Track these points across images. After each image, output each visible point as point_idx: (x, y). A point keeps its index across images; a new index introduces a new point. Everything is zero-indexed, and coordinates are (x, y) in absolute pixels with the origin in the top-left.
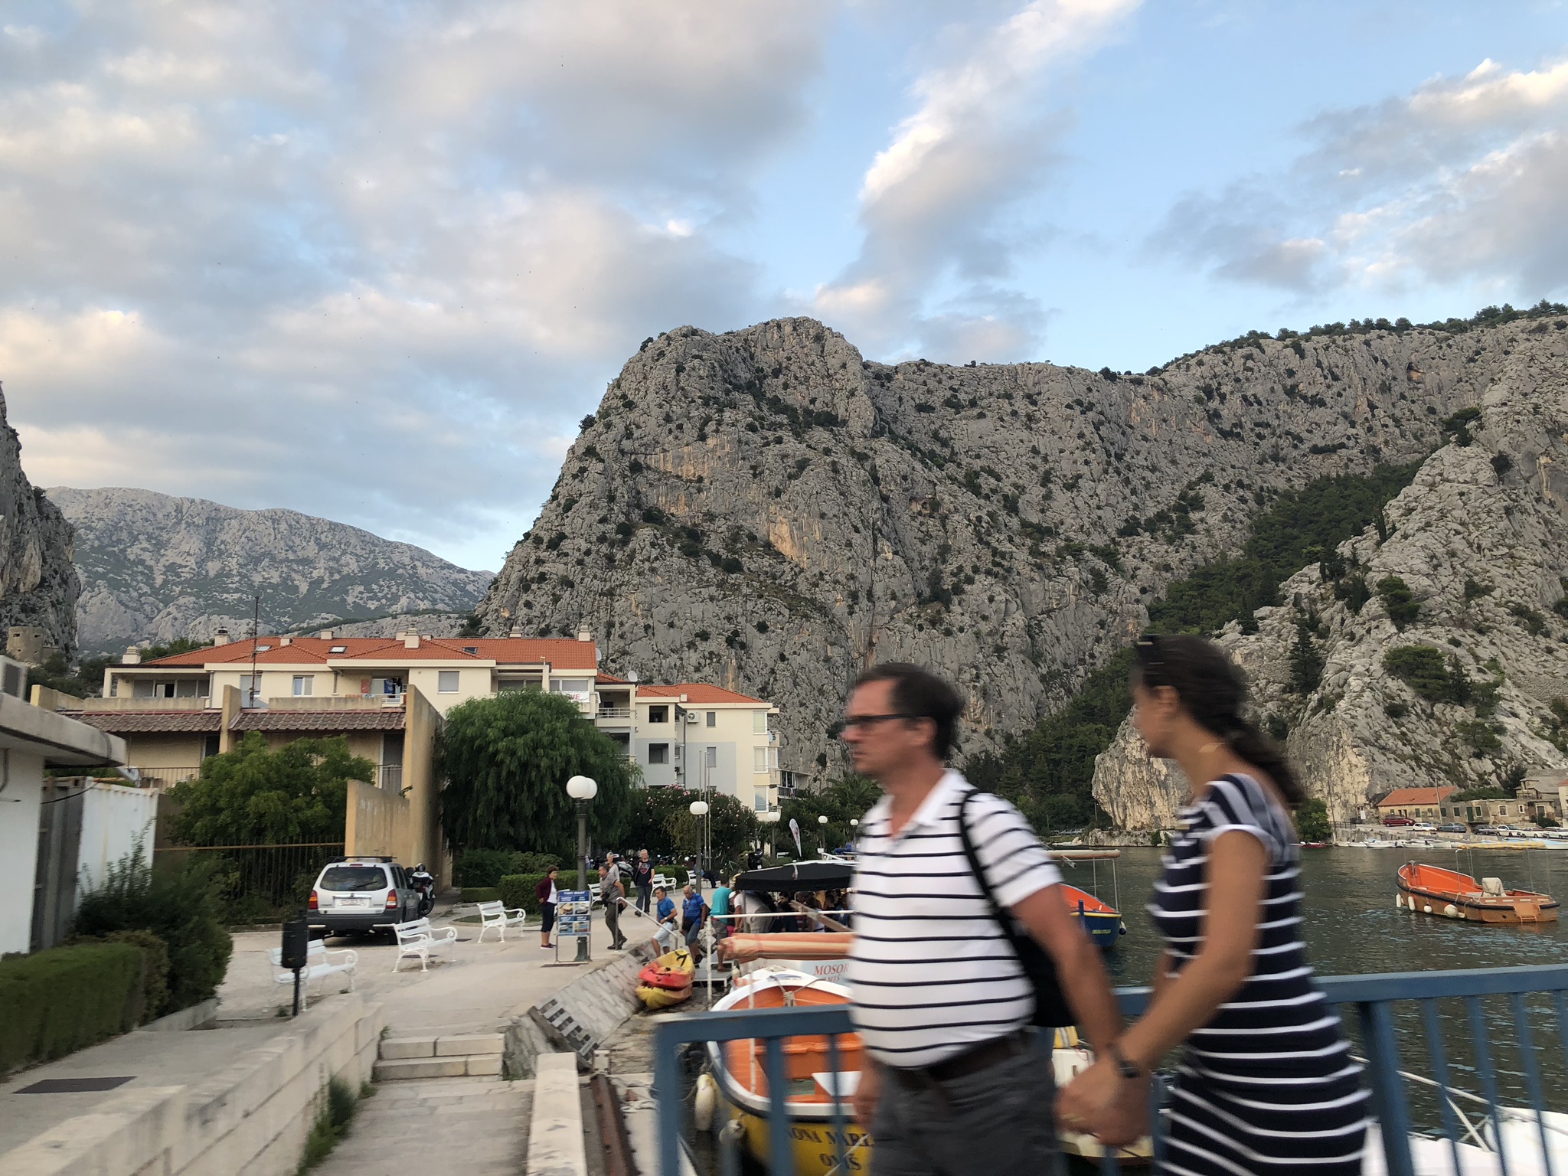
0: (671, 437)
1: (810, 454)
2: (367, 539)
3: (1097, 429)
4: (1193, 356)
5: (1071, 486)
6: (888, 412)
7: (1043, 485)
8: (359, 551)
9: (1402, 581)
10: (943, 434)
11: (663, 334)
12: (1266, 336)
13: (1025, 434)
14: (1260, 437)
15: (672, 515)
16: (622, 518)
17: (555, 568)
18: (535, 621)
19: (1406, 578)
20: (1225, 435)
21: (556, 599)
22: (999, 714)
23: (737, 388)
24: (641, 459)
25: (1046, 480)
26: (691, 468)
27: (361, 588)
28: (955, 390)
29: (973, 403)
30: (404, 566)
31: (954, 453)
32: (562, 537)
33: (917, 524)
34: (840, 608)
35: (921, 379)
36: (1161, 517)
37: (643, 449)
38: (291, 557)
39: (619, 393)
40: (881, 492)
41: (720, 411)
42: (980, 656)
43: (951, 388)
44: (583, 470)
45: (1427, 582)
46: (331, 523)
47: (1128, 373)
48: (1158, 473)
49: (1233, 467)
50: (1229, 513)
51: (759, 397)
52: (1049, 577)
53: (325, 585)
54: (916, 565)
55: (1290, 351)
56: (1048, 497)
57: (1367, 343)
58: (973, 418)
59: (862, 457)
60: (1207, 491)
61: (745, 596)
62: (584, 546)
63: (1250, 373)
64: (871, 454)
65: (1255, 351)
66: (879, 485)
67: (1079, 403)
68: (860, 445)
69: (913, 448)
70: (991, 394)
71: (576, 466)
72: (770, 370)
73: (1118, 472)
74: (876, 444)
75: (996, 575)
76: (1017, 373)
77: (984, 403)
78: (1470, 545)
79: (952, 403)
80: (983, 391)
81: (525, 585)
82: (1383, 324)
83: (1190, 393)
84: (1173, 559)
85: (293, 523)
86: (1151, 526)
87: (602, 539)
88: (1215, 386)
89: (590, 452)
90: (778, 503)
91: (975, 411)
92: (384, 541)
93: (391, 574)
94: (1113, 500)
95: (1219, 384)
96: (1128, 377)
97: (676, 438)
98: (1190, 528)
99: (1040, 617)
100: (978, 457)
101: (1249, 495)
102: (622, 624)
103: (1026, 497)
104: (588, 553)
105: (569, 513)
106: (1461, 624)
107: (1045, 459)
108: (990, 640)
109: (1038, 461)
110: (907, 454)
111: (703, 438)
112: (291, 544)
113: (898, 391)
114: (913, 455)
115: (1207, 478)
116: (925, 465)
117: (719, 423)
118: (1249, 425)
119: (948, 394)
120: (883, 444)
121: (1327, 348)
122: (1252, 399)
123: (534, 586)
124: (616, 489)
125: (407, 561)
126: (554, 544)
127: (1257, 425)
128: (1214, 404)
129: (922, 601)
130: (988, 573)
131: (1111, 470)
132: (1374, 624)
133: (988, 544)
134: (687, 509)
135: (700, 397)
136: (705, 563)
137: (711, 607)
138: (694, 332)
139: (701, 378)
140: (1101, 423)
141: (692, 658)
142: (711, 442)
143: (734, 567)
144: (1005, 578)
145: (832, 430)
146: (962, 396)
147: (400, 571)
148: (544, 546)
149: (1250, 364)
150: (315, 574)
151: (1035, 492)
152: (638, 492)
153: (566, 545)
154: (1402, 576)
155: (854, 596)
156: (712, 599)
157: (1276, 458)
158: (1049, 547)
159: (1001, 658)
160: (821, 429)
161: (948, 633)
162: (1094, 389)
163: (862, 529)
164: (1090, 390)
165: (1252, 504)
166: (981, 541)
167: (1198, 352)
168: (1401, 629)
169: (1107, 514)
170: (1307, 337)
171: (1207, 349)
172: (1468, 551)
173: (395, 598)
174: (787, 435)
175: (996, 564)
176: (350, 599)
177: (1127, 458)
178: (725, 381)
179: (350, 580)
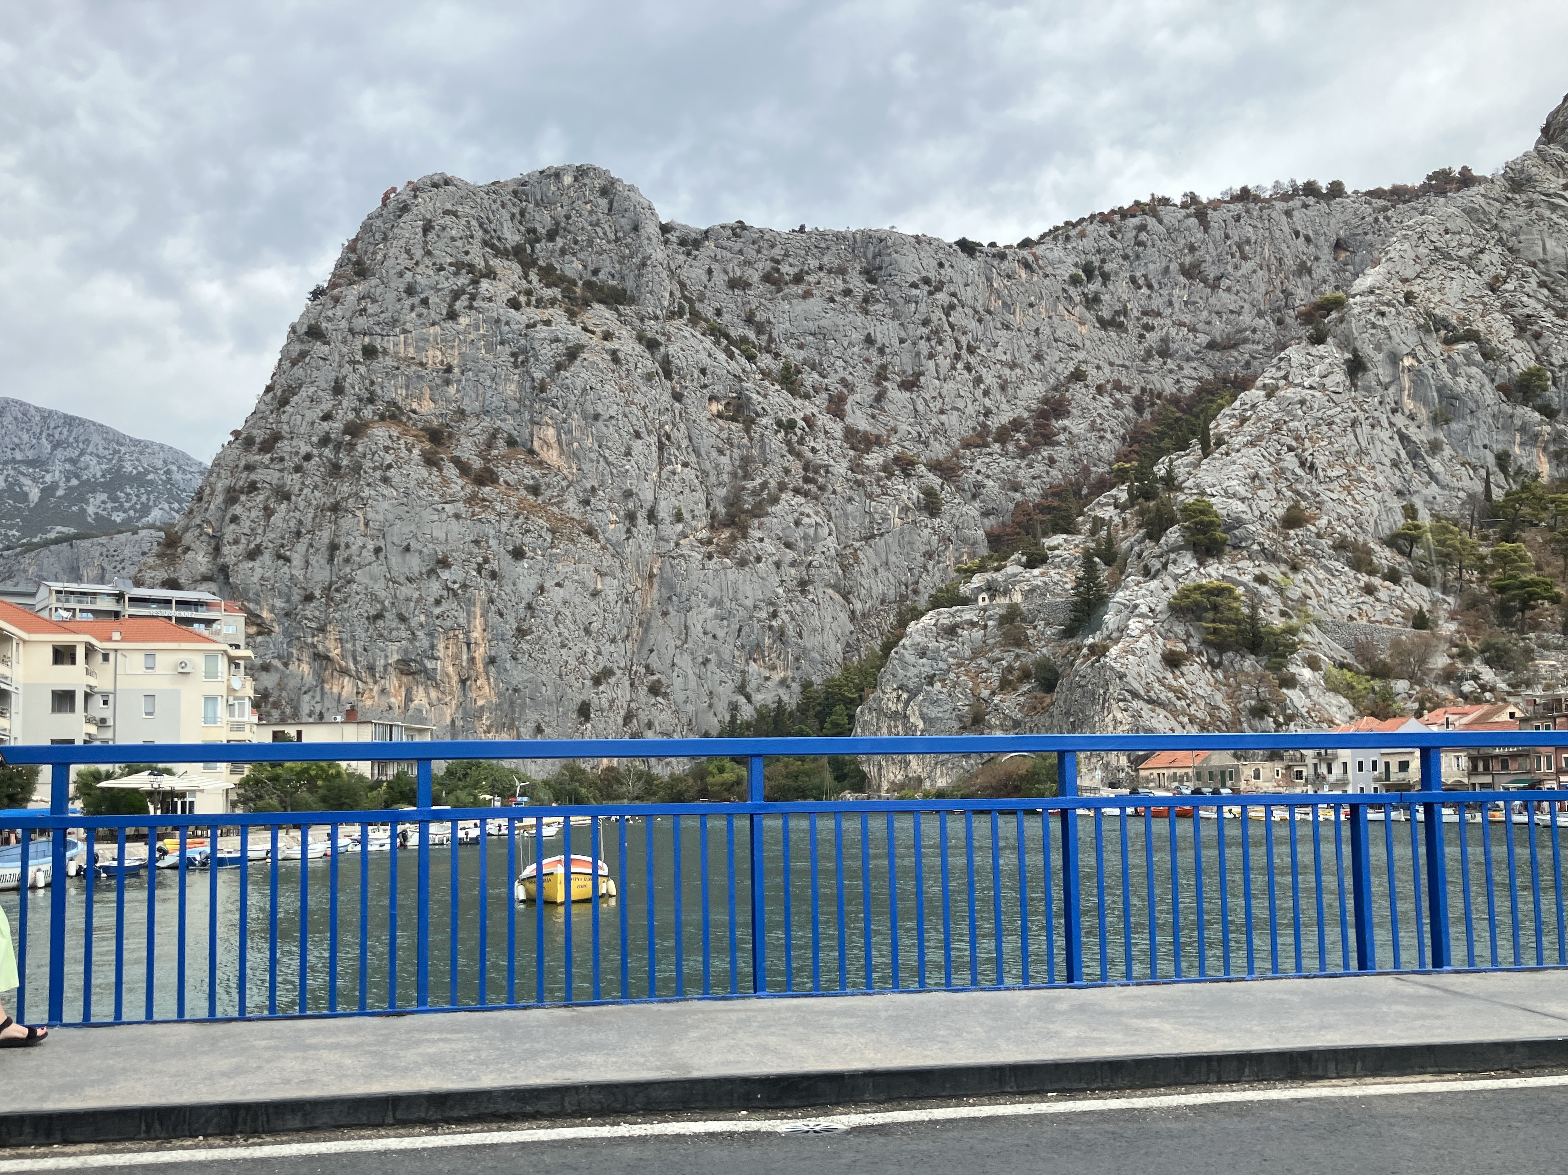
0: (413, 314)
1: (585, 338)
2: (111, 437)
3: (948, 315)
4: (1074, 226)
5: (910, 384)
6: (694, 289)
7: (878, 384)
8: (101, 452)
9: (1211, 506)
10: (760, 316)
11: (410, 183)
12: (1165, 201)
13: (860, 319)
14: (1149, 328)
15: (414, 412)
16: (351, 416)
17: (268, 476)
18: (243, 540)
19: (1218, 504)
20: (1104, 324)
21: (268, 512)
22: (797, 659)
23: (499, 253)
24: (378, 342)
25: (881, 376)
26: (438, 353)
27: (104, 497)
28: (778, 262)
29: (798, 279)
30: (156, 470)
31: (771, 340)
32: (276, 437)
33: (714, 429)
34: (614, 530)
35: (737, 246)
36: (1017, 424)
37: (377, 329)
38: (19, 456)
39: (354, 257)
40: (673, 388)
41: (475, 282)
42: (780, 591)
43: (773, 260)
44: (303, 355)
45: (1241, 506)
46: (66, 416)
47: (993, 245)
48: (1018, 371)
49: (1111, 364)
50: (1099, 421)
51: (527, 263)
52: (870, 496)
53: (60, 493)
54: (713, 479)
55: (1193, 221)
56: (879, 397)
57: (1288, 213)
58: (798, 296)
59: (652, 345)
60: (1078, 393)
61: (499, 514)
62: (305, 449)
63: (1141, 249)
64: (662, 339)
65: (1151, 222)
66: (671, 380)
67: (926, 281)
68: (652, 328)
69: (717, 333)
70: (821, 268)
71: (297, 347)
72: (544, 231)
73: (968, 368)
74: (671, 327)
75: (806, 494)
76: (855, 241)
77: (812, 279)
78: (1302, 464)
79: (772, 279)
80: (813, 263)
81: (232, 496)
82: (1310, 189)
83: (1066, 271)
84: (1023, 476)
85: (20, 415)
86: (1002, 436)
87: (325, 441)
88: (1097, 264)
89: (315, 333)
90: (543, 400)
91: (800, 289)
92: (131, 439)
93: (139, 480)
94: (960, 404)
95: (1103, 261)
96: (994, 250)
97: (420, 316)
98: (1048, 439)
99: (857, 544)
100: (801, 347)
101: (1126, 399)
102: (347, 546)
103: (857, 397)
104: (308, 457)
105: (287, 408)
106: (1272, 557)
107: (881, 351)
108: (793, 571)
109: (873, 353)
110: (708, 342)
111: (452, 316)
112: (17, 441)
113: (708, 261)
114: (717, 343)
115: (1078, 376)
116: (731, 356)
117: (473, 298)
118: (1136, 313)
119: (769, 265)
120: (680, 327)
121: (1238, 219)
122: (1141, 281)
123: (243, 498)
124: (345, 378)
125: (159, 464)
126: (267, 446)
127: (1145, 313)
128: (1093, 287)
129: (714, 525)
130: (797, 491)
131: (960, 366)
132: (1172, 556)
133: (799, 455)
134: (432, 405)
135: (451, 264)
136: (451, 471)
137: (455, 526)
138: (447, 182)
139: (453, 239)
140: (952, 307)
141: (435, 588)
142: (464, 321)
143: (486, 477)
144: (816, 498)
145: (617, 310)
146: (785, 268)
147: (150, 477)
148: (255, 448)
149: (1143, 236)
150: (48, 478)
151: (865, 392)
152: (372, 383)
153: (284, 447)
154: (1213, 500)
155: (631, 517)
156: (457, 516)
157: (1165, 353)
158: (874, 459)
159: (803, 592)
160: (603, 307)
161: (742, 563)
162: (947, 265)
163: (644, 434)
164: (941, 265)
165: (1130, 412)
166: (791, 451)
167: (1082, 220)
168: (1201, 563)
169: (952, 420)
170: (1215, 204)
171: (1092, 217)
172: (1299, 471)
173: (145, 510)
174: (557, 314)
175: (806, 480)
176: (91, 510)
177: (982, 351)
178: (485, 243)
179: (91, 486)
